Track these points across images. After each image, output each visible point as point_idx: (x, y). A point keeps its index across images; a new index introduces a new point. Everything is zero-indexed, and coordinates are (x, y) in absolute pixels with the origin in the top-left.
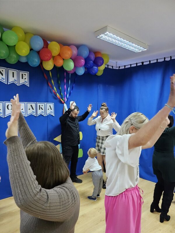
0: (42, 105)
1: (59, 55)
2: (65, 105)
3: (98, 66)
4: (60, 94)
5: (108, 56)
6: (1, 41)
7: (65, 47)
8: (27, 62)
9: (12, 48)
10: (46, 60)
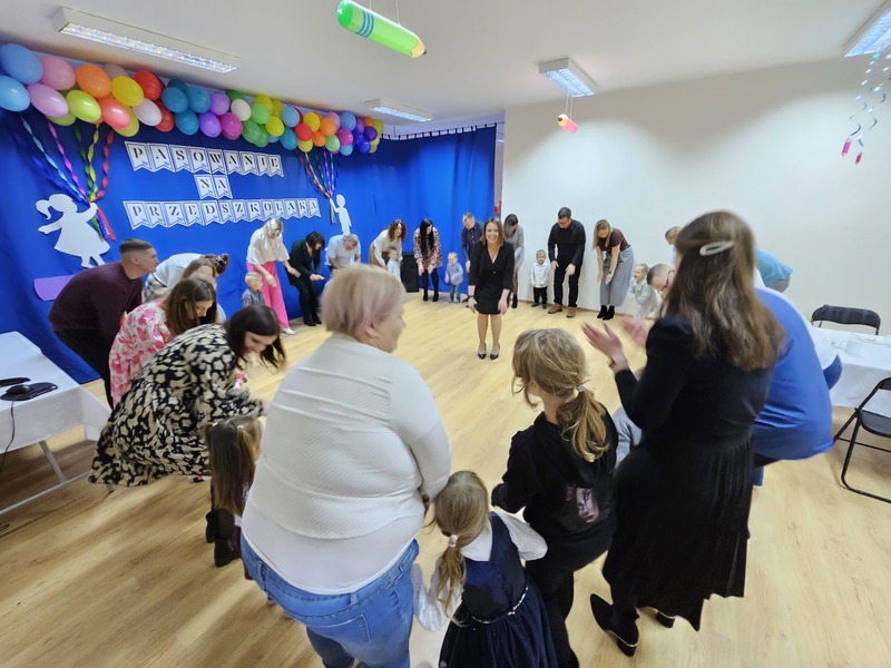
0: (302, 202)
1: (319, 130)
2: (331, 200)
3: (369, 140)
4: (323, 185)
5: (381, 121)
6: (251, 119)
7: (327, 119)
8: (279, 144)
9: (263, 127)
10: (304, 140)
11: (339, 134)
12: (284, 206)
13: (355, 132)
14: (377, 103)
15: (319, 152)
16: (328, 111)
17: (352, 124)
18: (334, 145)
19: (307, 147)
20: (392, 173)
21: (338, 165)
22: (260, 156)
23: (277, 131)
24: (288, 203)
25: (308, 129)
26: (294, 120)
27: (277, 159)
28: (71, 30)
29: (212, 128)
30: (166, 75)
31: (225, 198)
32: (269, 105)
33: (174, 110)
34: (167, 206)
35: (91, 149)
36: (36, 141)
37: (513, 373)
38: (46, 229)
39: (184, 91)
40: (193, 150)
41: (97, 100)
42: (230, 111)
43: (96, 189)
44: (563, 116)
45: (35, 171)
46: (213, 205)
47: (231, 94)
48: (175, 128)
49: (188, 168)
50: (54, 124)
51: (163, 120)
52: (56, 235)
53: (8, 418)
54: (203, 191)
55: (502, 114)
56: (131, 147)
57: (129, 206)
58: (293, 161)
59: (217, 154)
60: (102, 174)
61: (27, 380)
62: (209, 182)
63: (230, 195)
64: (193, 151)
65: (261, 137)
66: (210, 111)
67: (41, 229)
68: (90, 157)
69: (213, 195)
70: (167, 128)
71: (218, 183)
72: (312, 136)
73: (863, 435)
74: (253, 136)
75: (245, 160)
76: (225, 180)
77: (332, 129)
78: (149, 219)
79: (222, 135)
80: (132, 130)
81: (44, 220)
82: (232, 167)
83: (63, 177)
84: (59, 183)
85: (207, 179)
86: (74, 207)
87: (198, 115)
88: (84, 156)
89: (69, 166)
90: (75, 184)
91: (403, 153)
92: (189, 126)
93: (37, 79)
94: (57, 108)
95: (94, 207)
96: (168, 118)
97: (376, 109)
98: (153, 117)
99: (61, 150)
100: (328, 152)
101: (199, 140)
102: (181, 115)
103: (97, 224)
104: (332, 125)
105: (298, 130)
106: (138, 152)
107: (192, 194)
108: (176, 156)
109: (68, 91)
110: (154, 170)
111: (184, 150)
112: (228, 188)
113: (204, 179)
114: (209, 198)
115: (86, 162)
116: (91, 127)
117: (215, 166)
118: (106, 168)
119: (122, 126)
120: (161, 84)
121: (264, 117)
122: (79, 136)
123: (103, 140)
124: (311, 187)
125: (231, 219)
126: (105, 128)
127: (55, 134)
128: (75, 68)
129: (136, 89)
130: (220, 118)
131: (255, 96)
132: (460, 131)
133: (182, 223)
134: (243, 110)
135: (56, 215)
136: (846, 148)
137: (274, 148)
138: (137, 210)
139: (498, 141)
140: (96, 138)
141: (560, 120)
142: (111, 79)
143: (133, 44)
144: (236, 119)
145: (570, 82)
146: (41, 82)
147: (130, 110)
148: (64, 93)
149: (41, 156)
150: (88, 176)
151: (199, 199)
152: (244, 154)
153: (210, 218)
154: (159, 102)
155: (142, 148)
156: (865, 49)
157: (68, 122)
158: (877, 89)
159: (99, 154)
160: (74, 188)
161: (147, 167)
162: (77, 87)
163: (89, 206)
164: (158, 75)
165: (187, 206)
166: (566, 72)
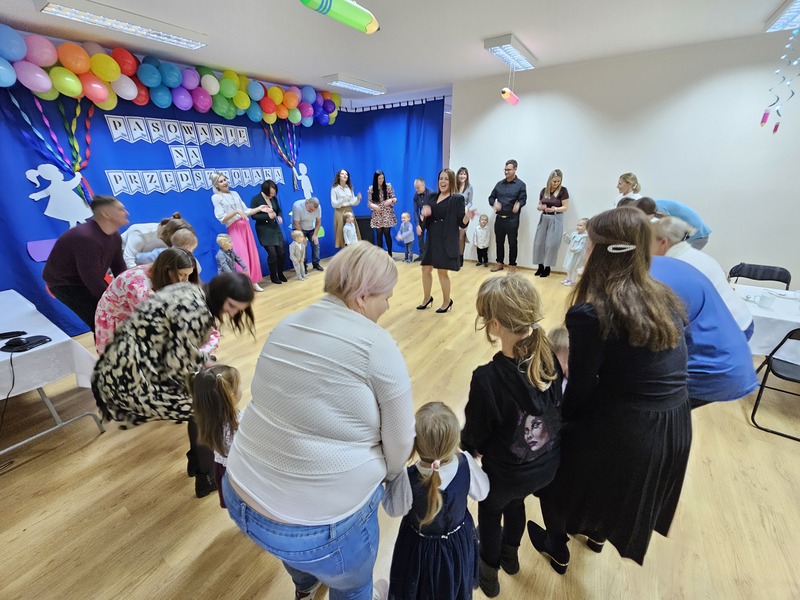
0: (267, 170)
1: (282, 103)
2: (294, 169)
3: (328, 112)
4: (286, 155)
5: (339, 95)
6: (219, 93)
7: (289, 93)
8: (246, 115)
9: (230, 100)
10: (269, 112)
11: (300, 107)
12: (251, 173)
13: (315, 105)
14: (335, 77)
15: (282, 123)
16: (290, 86)
17: (312, 97)
18: (296, 118)
19: (271, 119)
20: (349, 143)
21: (299, 136)
22: (229, 128)
23: (244, 104)
24: (254, 171)
25: (272, 102)
26: (259, 95)
27: (244, 130)
28: (51, 10)
29: (184, 102)
30: (141, 52)
31: (197, 167)
32: (236, 80)
33: (149, 85)
34: (145, 174)
35: (74, 122)
36: (24, 114)
37: (476, 313)
38: (36, 196)
39: (157, 68)
40: (168, 122)
41: (78, 75)
42: (200, 85)
43: (80, 159)
44: (506, 89)
45: (23, 142)
46: (187, 173)
47: (201, 69)
48: (150, 101)
49: (163, 139)
50: (40, 100)
51: (139, 95)
52: (45, 202)
53: (8, 367)
54: (178, 161)
55: (449, 88)
56: (110, 120)
57: (111, 175)
58: (258, 132)
59: (189, 126)
60: (85, 145)
61: (24, 333)
62: (183, 153)
63: (202, 164)
64: (167, 124)
65: (229, 110)
66: (182, 86)
67: (32, 196)
68: (74, 129)
69: (186, 164)
70: (143, 102)
71: (191, 154)
72: (276, 109)
73: (773, 380)
74: (222, 109)
75: (215, 132)
76: (197, 150)
77: (294, 102)
78: (129, 187)
79: (194, 108)
80: (111, 104)
81: (34, 188)
82: (203, 138)
83: (50, 148)
84: (45, 154)
85: (181, 149)
86: (61, 176)
87: (171, 89)
88: (68, 128)
89: (55, 138)
90: (61, 155)
91: (359, 125)
92: (163, 100)
93: (22, 57)
94: (42, 84)
95: (78, 176)
96: (143, 93)
97: (334, 84)
98: (130, 92)
99: (47, 123)
100: (291, 124)
101: (173, 113)
102: (156, 89)
103: (81, 191)
104: (294, 99)
105: (263, 104)
106: (117, 125)
107: (168, 164)
108: (151, 128)
109: (51, 68)
110: (132, 142)
111: (159, 123)
112: (200, 158)
113: (178, 149)
114: (183, 167)
115: (70, 134)
116: (73, 101)
117: (188, 137)
118: (88, 139)
119: (102, 101)
120: (136, 60)
121: (231, 92)
122: (63, 110)
123: (85, 113)
124: (275, 157)
125: (204, 186)
126: (86, 102)
127: (40, 108)
128: (56, 46)
129: (114, 65)
130: (191, 92)
131: (222, 71)
132: (411, 104)
133: (160, 190)
134: (212, 85)
135: (45, 184)
136: (764, 119)
137: (242, 120)
138: (118, 178)
139: (446, 113)
140: (78, 112)
141: (504, 92)
142: (90, 56)
143: (109, 23)
144: (205, 93)
145: (513, 57)
146: (25, 59)
147: (109, 85)
148: (47, 70)
149: (29, 128)
150: (73, 147)
151: (174, 168)
152: (214, 126)
153: (184, 185)
154: (135, 77)
155: (121, 121)
156: (785, 25)
157: (53, 97)
158: (795, 63)
159: (82, 126)
160: (60, 158)
161: (126, 138)
162: (59, 64)
163: (74, 175)
164: (133, 52)
165: (163, 174)
166: (509, 47)
